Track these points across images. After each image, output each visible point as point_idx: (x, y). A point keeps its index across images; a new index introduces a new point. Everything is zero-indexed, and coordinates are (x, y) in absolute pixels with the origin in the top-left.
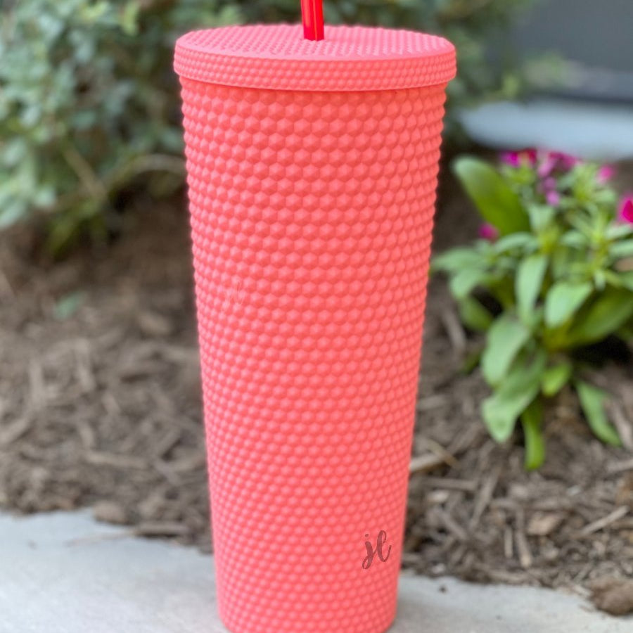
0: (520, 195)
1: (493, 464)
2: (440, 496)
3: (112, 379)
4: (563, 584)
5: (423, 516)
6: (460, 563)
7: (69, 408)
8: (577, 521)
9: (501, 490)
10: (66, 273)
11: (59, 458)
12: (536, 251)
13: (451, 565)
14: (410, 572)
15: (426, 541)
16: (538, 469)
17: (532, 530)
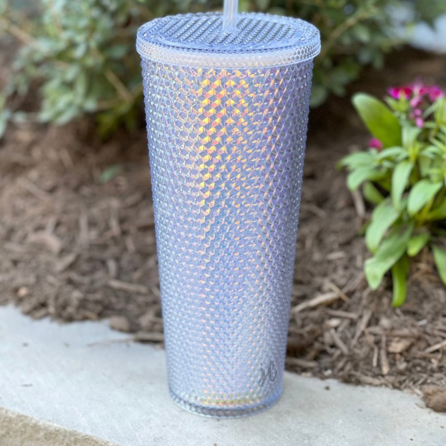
1: (372, 301)
2: (334, 322)
3: (133, 229)
4: (407, 387)
5: (322, 335)
6: (342, 369)
7: (104, 247)
8: (422, 345)
9: (374, 321)
10: (109, 151)
11: (92, 282)
12: (407, 159)
13: (336, 370)
14: (309, 374)
15: (323, 352)
16: (400, 307)
17: (391, 349)
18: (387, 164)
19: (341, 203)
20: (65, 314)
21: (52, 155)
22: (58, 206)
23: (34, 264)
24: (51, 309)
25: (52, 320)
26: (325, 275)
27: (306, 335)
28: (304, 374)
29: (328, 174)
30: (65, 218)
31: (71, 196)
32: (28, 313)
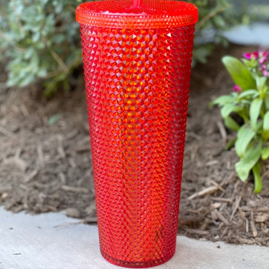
0: (252, 71)
1: (241, 190)
2: (217, 205)
3: (73, 153)
5: (210, 214)
6: (226, 235)
7: (55, 165)
9: (244, 202)
10: (52, 105)
11: (51, 188)
12: (258, 97)
13: (222, 236)
14: (204, 239)
15: (212, 224)
16: (259, 193)
17: (257, 220)
18: (244, 101)
19: (210, 131)
20: (35, 208)
21: (16, 109)
22: (22, 141)
23: (9, 178)
24: (25, 206)
25: (26, 213)
26: (206, 176)
27: (199, 213)
28: (201, 239)
29: (199, 113)
30: (27, 149)
31: (30, 134)
32: (9, 209)
